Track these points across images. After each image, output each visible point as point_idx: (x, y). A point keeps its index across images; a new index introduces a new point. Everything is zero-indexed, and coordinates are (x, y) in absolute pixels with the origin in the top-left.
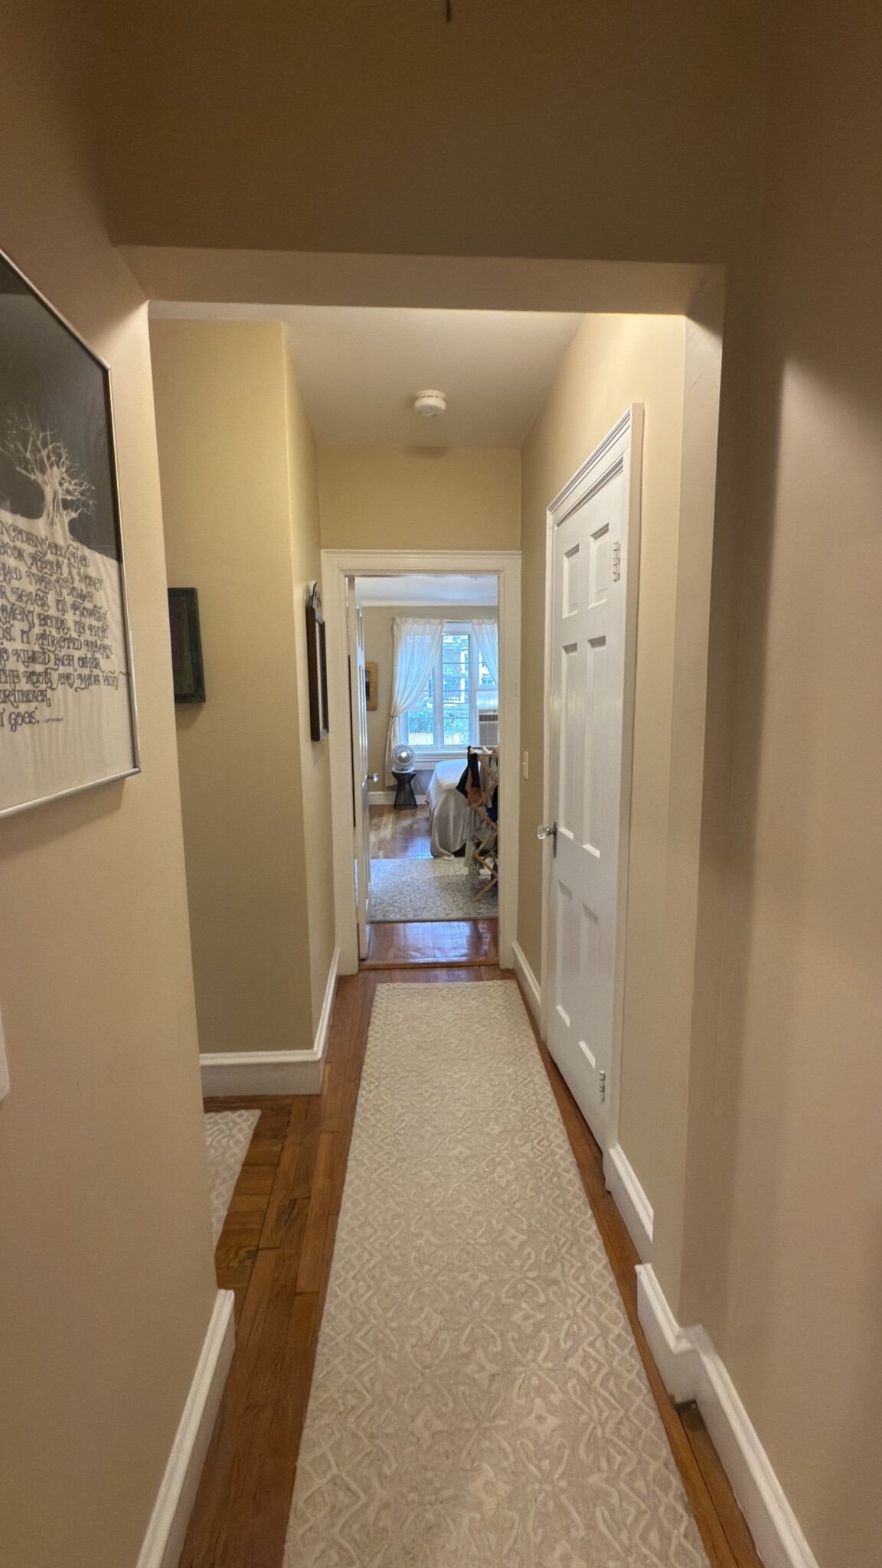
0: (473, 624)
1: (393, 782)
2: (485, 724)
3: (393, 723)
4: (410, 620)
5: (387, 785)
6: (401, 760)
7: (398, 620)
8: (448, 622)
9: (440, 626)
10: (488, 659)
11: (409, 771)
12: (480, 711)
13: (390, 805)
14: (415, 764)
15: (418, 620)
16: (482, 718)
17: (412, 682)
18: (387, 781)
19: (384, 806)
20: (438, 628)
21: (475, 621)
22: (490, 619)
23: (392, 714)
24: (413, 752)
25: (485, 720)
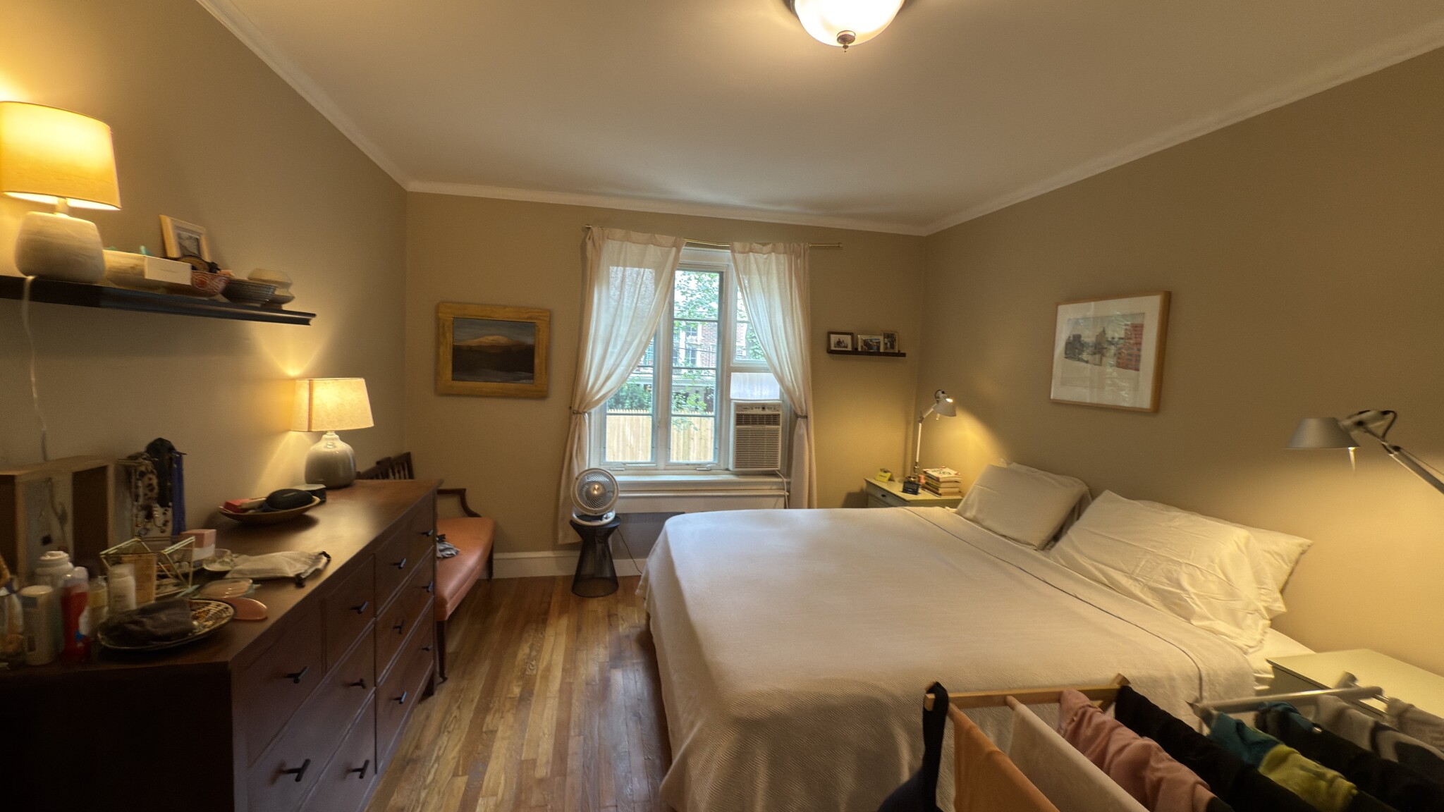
0: (733, 251)
1: (574, 537)
2: (747, 430)
3: (580, 424)
4: (619, 233)
5: (560, 542)
6: (592, 500)
7: (595, 230)
8: (689, 244)
9: (674, 249)
10: (758, 315)
11: (605, 521)
12: (738, 406)
13: (565, 578)
14: (619, 503)
15: (634, 235)
16: (740, 419)
17: (619, 347)
18: (561, 535)
19: (553, 579)
20: (669, 252)
21: (737, 245)
22: (764, 245)
23: (576, 407)
24: (611, 478)
25: (747, 423)
